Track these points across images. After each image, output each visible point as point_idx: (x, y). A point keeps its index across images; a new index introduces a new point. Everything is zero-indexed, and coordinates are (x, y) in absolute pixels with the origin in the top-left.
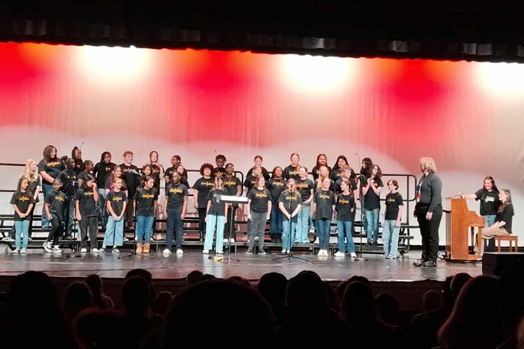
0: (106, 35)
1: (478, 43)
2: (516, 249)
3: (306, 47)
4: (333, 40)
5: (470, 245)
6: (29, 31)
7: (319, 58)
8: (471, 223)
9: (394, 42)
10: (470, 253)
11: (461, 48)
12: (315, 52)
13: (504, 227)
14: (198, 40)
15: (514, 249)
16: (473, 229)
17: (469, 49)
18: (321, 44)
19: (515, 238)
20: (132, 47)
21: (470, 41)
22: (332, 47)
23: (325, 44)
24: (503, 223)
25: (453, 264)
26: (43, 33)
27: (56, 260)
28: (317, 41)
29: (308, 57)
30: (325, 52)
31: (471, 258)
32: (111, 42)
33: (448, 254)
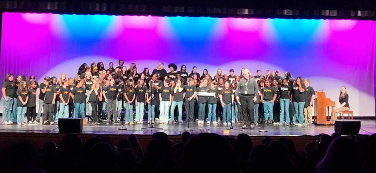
0: (137, 10)
1: (330, 9)
2: (352, 118)
4: (253, 10)
5: (327, 115)
6: (97, 9)
7: (246, 20)
8: (328, 104)
9: (285, 10)
10: (327, 120)
11: (320, 12)
13: (345, 106)
14: (183, 11)
15: (351, 118)
16: (328, 107)
17: (325, 13)
19: (351, 112)
21: (325, 9)
22: (252, 13)
23: (249, 12)
24: (344, 104)
25: (318, 127)
26: (105, 9)
28: (245, 10)
29: (240, 19)
31: (328, 123)
33: (316, 121)
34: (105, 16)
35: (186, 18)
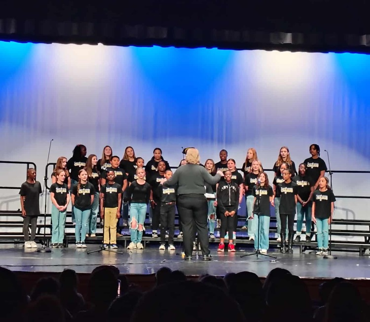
0: (75, 33)
3: (273, 42)
4: (300, 35)
7: (287, 54)
9: (364, 37)
12: (282, 47)
14: (165, 36)
18: (288, 39)
20: (100, 45)
22: (300, 41)
23: (294, 38)
27: (27, 255)
28: (285, 36)
29: (275, 53)
30: (293, 48)
34: (13, 44)
35: (171, 50)
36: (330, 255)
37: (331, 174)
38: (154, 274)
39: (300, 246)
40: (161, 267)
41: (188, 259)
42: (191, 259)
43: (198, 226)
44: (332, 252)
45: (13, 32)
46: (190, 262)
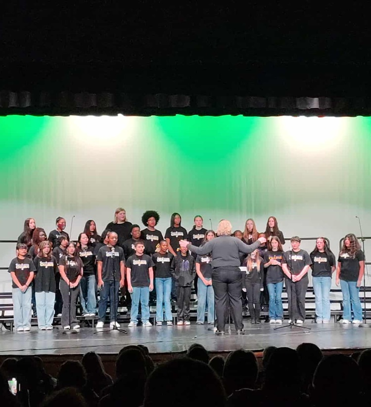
3: (299, 107)
4: (327, 99)
12: (309, 112)
18: (315, 103)
20: (120, 115)
22: (327, 106)
28: (312, 101)
30: (320, 112)
32: (98, 110)
36: (366, 323)
37: (363, 241)
38: (186, 351)
39: (334, 315)
40: (193, 344)
41: (221, 334)
42: (224, 334)
43: (232, 300)
44: (367, 320)
45: (29, 106)
46: (222, 337)
